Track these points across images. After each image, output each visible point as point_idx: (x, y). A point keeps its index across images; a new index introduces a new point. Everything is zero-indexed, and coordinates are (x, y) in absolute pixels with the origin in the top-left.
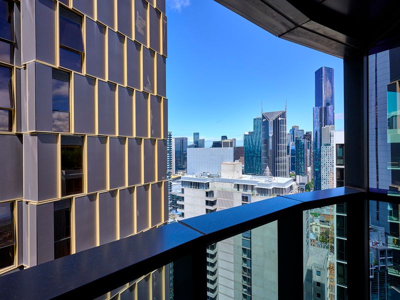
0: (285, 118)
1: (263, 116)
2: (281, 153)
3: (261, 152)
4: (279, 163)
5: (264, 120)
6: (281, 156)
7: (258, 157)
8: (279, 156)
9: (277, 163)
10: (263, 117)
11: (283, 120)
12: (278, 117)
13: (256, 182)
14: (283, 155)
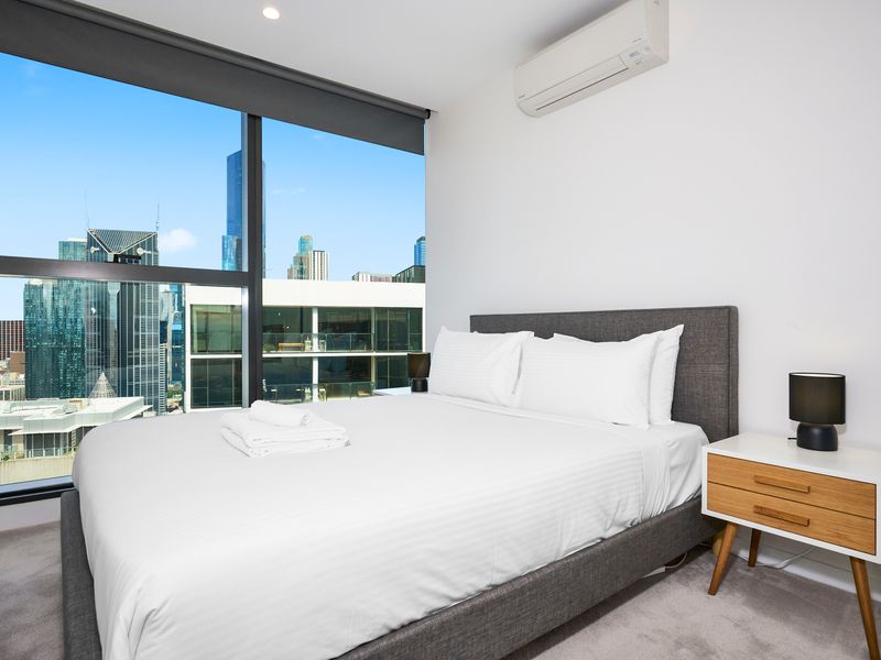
0: (156, 250)
1: (89, 237)
2: (143, 340)
3: (83, 335)
4: (137, 363)
5: (93, 249)
6: (144, 347)
7: (73, 350)
8: (137, 347)
9: (131, 363)
10: (91, 242)
11: (149, 256)
12: (138, 246)
13: (19, 419)
14: (150, 344)
